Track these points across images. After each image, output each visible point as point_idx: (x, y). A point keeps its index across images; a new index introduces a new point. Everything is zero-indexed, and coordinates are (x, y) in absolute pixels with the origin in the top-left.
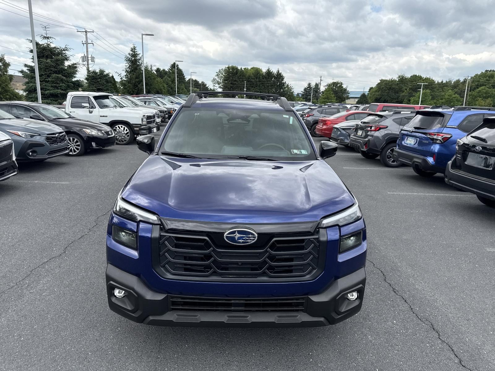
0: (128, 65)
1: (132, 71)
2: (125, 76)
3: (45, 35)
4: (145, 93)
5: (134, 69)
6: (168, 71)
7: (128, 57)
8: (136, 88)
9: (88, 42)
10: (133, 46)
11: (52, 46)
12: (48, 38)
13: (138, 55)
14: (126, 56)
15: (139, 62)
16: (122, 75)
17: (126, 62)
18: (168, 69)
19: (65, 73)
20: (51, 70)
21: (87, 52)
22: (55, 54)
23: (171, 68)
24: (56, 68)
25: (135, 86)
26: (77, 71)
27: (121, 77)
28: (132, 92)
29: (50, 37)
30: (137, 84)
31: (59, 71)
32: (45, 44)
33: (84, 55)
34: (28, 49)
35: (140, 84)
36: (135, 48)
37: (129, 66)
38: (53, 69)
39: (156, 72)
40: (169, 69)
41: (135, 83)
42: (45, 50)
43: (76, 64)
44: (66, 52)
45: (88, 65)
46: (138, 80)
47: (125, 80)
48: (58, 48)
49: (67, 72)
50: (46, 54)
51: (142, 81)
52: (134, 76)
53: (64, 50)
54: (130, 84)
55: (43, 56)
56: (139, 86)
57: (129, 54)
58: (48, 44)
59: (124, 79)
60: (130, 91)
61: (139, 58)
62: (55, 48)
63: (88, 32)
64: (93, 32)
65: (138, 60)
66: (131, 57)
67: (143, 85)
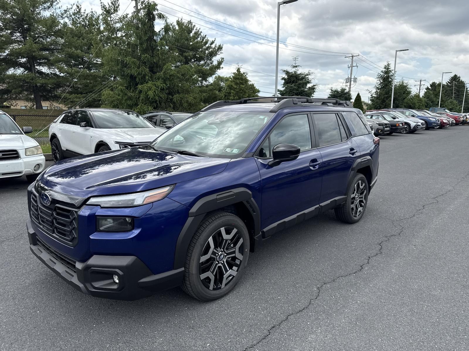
0: (379, 82)
1: (383, 88)
2: (375, 92)
3: (294, 65)
4: (392, 107)
5: (385, 86)
6: (446, 84)
7: (381, 74)
8: (383, 104)
9: (353, 65)
10: (387, 63)
11: (299, 72)
12: (296, 67)
13: (391, 71)
14: (379, 73)
15: (391, 79)
16: (372, 92)
17: (378, 80)
18: (446, 83)
19: (304, 94)
20: (294, 93)
21: (351, 74)
22: (299, 79)
23: (450, 81)
24: (298, 91)
25: (383, 101)
26: (314, 92)
27: (371, 94)
28: (379, 108)
29: (298, 66)
30: (386, 99)
31: (300, 93)
32: (293, 72)
33: (348, 77)
34: (281, 77)
35: (388, 100)
36: (388, 65)
37: (381, 83)
38: (295, 91)
39: (430, 86)
40: (448, 83)
41: (384, 99)
42: (292, 77)
43: (315, 86)
44: (309, 76)
45: (350, 85)
46: (387, 96)
47: (374, 97)
48: (303, 74)
49: (306, 93)
50: (292, 80)
51: (391, 96)
52: (383, 93)
53: (308, 75)
54: (378, 100)
55: (290, 82)
56: (387, 101)
57: (382, 72)
58: (295, 72)
59: (374, 95)
60: (377, 106)
61: (392, 74)
62: (300, 74)
63: (354, 56)
64: (359, 56)
65: (390, 76)
66: (384, 74)
67: (391, 100)
